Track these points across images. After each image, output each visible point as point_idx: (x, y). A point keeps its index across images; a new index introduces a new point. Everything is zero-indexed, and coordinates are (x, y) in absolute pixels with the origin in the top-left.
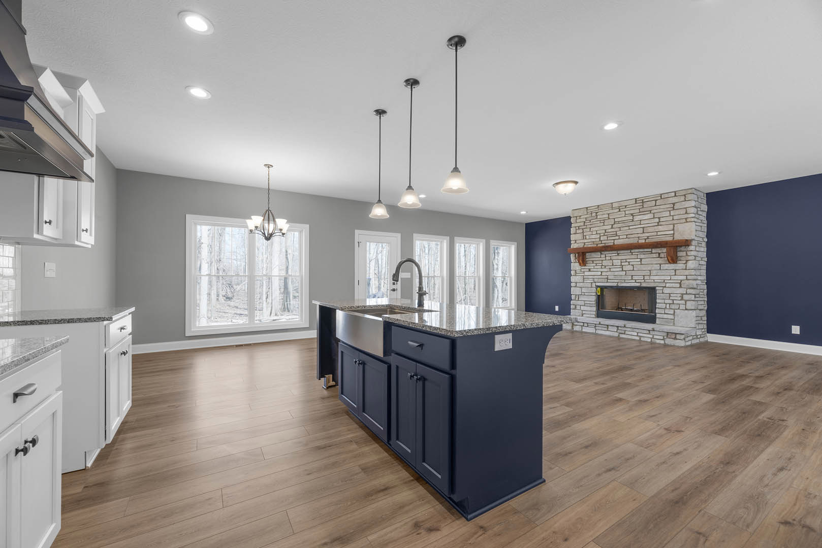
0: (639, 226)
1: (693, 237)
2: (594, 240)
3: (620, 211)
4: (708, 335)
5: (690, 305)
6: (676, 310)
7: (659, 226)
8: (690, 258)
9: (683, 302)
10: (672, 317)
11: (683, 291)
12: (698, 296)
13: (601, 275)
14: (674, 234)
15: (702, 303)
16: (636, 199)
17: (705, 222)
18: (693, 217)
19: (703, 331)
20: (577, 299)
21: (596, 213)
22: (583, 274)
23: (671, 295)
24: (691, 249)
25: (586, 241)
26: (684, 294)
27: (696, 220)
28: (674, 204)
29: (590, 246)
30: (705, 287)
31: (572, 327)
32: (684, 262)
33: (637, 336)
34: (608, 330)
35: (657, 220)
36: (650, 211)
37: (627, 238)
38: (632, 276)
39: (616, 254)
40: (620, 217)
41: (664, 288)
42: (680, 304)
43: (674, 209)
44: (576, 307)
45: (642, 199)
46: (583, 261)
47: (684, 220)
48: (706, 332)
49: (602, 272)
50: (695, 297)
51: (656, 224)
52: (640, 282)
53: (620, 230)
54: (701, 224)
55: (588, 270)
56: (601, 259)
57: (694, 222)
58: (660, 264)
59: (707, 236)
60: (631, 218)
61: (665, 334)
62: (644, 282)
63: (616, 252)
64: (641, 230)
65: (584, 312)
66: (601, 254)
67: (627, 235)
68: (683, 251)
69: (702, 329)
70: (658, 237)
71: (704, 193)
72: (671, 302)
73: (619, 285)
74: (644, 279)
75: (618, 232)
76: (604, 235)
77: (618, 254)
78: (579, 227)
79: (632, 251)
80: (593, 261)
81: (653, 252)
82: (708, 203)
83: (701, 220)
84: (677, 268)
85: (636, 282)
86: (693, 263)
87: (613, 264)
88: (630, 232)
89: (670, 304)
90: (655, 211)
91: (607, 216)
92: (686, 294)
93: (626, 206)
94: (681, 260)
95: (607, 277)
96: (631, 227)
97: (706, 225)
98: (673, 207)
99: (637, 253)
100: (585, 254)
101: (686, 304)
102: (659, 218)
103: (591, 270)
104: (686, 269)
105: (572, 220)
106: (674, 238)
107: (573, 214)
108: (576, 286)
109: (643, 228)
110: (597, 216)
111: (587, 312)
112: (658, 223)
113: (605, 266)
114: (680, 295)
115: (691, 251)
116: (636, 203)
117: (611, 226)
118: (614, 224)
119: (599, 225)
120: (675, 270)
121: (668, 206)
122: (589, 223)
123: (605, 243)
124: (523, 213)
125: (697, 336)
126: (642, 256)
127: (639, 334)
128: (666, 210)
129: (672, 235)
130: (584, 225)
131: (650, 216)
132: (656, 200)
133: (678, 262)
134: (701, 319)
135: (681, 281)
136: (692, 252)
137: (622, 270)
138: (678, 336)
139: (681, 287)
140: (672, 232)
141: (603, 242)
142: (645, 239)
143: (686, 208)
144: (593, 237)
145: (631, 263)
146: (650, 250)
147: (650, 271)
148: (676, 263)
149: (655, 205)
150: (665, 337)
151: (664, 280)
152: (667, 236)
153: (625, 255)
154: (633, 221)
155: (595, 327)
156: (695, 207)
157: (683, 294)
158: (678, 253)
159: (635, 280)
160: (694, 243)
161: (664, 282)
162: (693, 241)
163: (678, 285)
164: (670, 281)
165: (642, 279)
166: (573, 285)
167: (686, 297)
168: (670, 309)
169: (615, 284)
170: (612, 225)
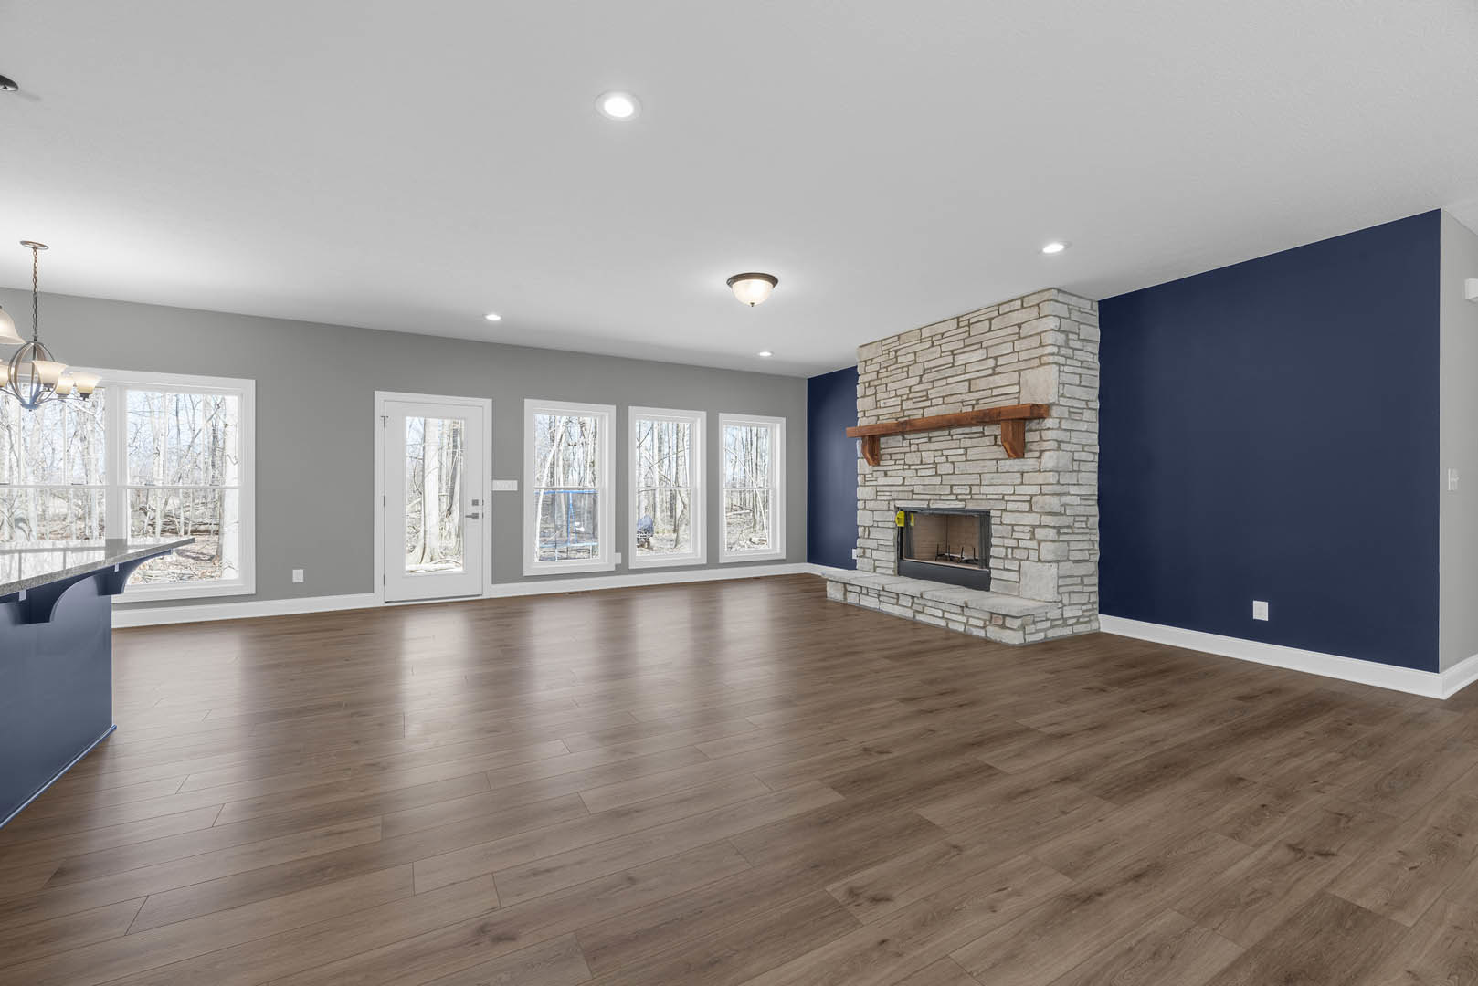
0: (962, 377)
1: (1052, 399)
2: (892, 410)
3: (932, 346)
4: (1100, 616)
5: (1047, 551)
6: (1022, 562)
7: (996, 377)
8: (1046, 445)
9: (1034, 544)
10: (1014, 576)
11: (1032, 519)
12: (1066, 530)
13: (903, 484)
14: (1019, 392)
15: (1085, 545)
16: (958, 318)
17: (1093, 365)
18: (1053, 354)
19: (1084, 608)
20: (866, 536)
21: (896, 351)
22: (875, 483)
23: (1016, 528)
24: (1048, 426)
25: (880, 412)
26: (1037, 526)
27: (1062, 360)
28: (1019, 326)
29: (885, 421)
30: (1095, 510)
31: (845, 594)
32: (1037, 454)
33: (943, 618)
34: (897, 604)
35: (991, 363)
36: (981, 343)
37: (943, 403)
38: (952, 486)
39: (926, 440)
40: (933, 357)
41: (1004, 514)
42: (1028, 549)
43: (1020, 338)
44: (864, 552)
45: (966, 317)
46: (874, 455)
47: (1036, 362)
48: (1097, 612)
49: (904, 478)
50: (1059, 533)
51: (990, 372)
52: (964, 500)
53: (933, 387)
54: (1079, 371)
55: (883, 474)
56: (902, 450)
57: (1055, 363)
58: (997, 460)
59: (1100, 397)
60: (950, 359)
61: (987, 617)
62: (971, 499)
63: (925, 435)
64: (963, 387)
65: (877, 563)
66: (904, 439)
67: (943, 397)
68: (1036, 430)
69: (1085, 604)
70: (994, 399)
71: (1092, 301)
72: (1013, 543)
73: (932, 506)
74: (970, 493)
75: (930, 392)
76: (908, 399)
77: (930, 438)
78: (869, 382)
79: (953, 431)
80: (891, 454)
81: (986, 434)
82: (1104, 324)
83: (1082, 362)
84: (1025, 468)
85: (957, 499)
86: (1051, 457)
87: (921, 461)
88: (948, 390)
89: (1013, 548)
90: (989, 343)
91: (911, 357)
92: (1040, 526)
93: (943, 334)
94: (1031, 451)
95: (911, 488)
96: (950, 380)
97: (1097, 373)
98: (1019, 333)
99: (959, 437)
100: (879, 440)
101: (1039, 550)
102: (996, 358)
103: (889, 473)
104: (1040, 471)
105: (859, 371)
106: (1019, 402)
107: (859, 356)
108: (864, 509)
109: (969, 380)
110: (896, 357)
111: (884, 564)
112: (994, 368)
113: (910, 465)
114: (1029, 528)
115: (1049, 429)
116: (958, 327)
117: (918, 378)
118: (924, 374)
119: (899, 377)
120: (1022, 473)
121: (1010, 331)
122: (885, 374)
123: (909, 416)
124: (765, 354)
125: (1065, 620)
126: (968, 443)
127: (947, 615)
128: (1006, 339)
129: (1017, 396)
130: (878, 379)
131: (980, 354)
132: (990, 320)
133: (1026, 455)
134: (1082, 581)
135: (1032, 496)
136: (1050, 432)
137: (937, 474)
138: (1009, 622)
139: (1031, 510)
140: (1016, 389)
141: (906, 414)
142: (973, 406)
143: (1040, 334)
144: (891, 402)
145: (951, 459)
146: (980, 429)
147: (980, 474)
148: (1023, 457)
149: (990, 331)
150: (987, 623)
151: (1004, 495)
152: (1008, 397)
153: (941, 441)
154: (953, 366)
155: (879, 595)
156: (1059, 331)
157: (1034, 527)
158: (1026, 434)
159: (957, 495)
160: (1055, 412)
161: (1003, 499)
162: (1054, 408)
163: (1026, 507)
164: (1012, 498)
165: (968, 492)
166: (860, 505)
167: (1040, 533)
168: (1013, 558)
169: (924, 505)
170: (921, 376)
